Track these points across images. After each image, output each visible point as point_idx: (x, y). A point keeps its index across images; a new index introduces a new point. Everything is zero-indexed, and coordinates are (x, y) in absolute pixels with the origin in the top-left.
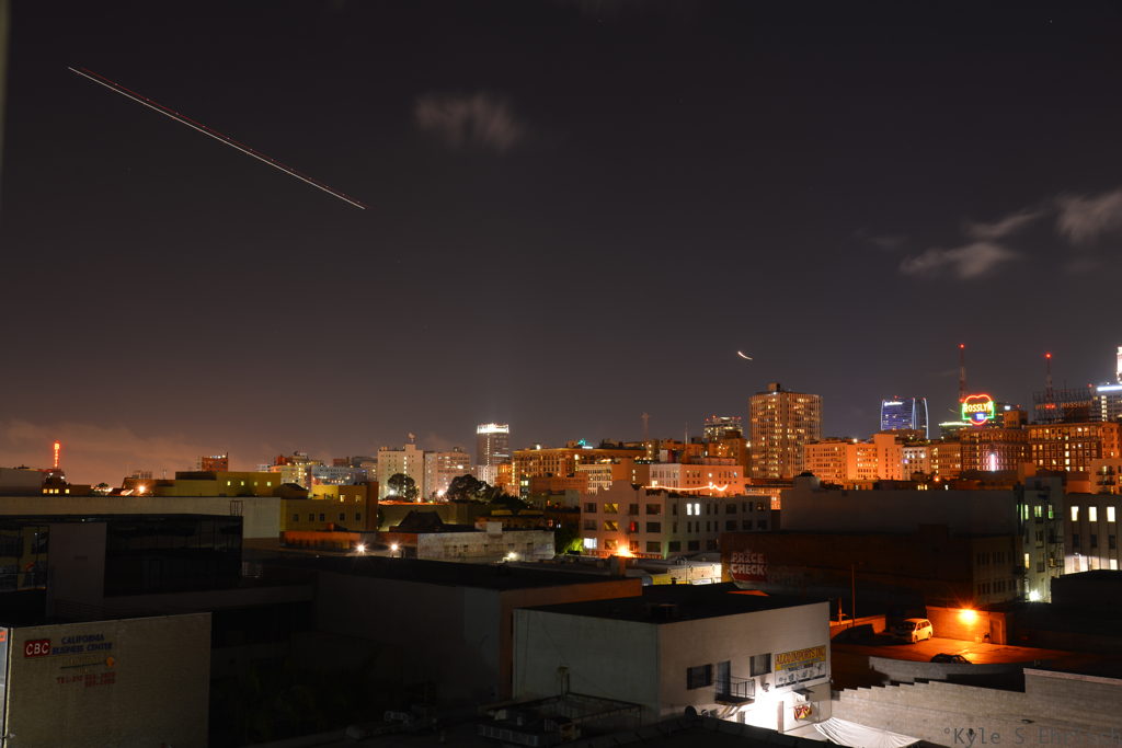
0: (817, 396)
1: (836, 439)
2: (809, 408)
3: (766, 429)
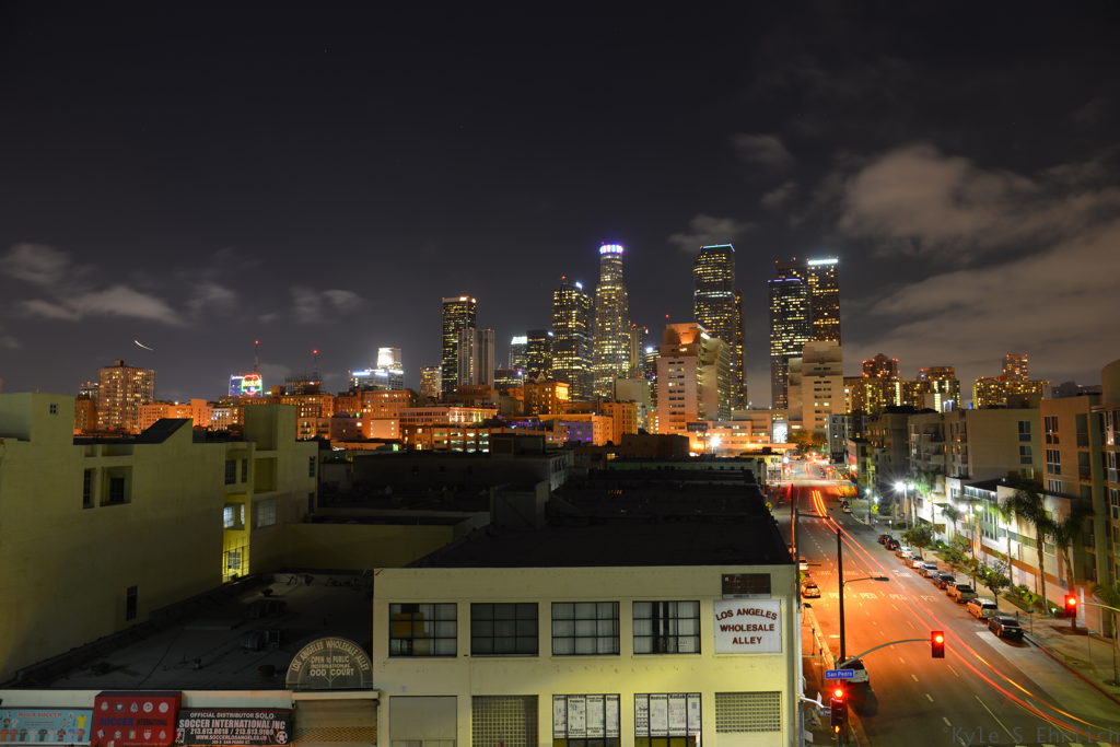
0: (152, 371)
1: (161, 402)
2: (145, 379)
3: (111, 393)
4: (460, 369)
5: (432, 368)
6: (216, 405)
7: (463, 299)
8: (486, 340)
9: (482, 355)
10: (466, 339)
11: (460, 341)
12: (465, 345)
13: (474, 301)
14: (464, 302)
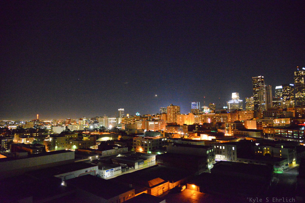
3: (170, 112)
4: (261, 98)
5: (249, 98)
6: (195, 114)
7: (259, 77)
8: (269, 89)
9: (268, 94)
10: (262, 90)
11: (260, 90)
12: (262, 91)
13: (263, 77)
14: (260, 78)
